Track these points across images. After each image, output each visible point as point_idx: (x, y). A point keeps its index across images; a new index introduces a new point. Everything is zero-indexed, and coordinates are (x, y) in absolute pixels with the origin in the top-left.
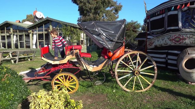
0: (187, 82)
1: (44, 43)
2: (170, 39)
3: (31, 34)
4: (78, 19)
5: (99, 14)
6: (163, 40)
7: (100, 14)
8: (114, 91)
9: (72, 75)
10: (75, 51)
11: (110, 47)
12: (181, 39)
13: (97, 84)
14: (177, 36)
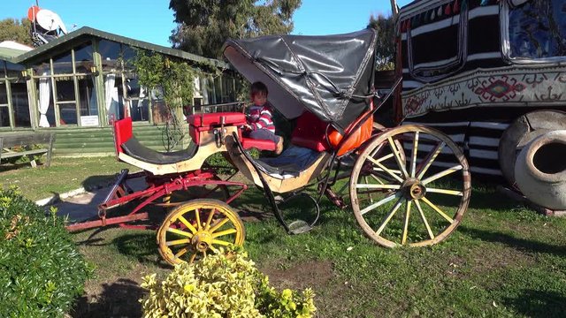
0: (540, 210)
1: (78, 109)
2: (475, 89)
3: (32, 80)
4: (171, 34)
5: (234, 19)
6: (454, 91)
7: (239, 17)
8: (350, 249)
9: (223, 208)
10: (225, 131)
11: (333, 113)
12: (508, 89)
13: (296, 232)
14: (497, 79)
